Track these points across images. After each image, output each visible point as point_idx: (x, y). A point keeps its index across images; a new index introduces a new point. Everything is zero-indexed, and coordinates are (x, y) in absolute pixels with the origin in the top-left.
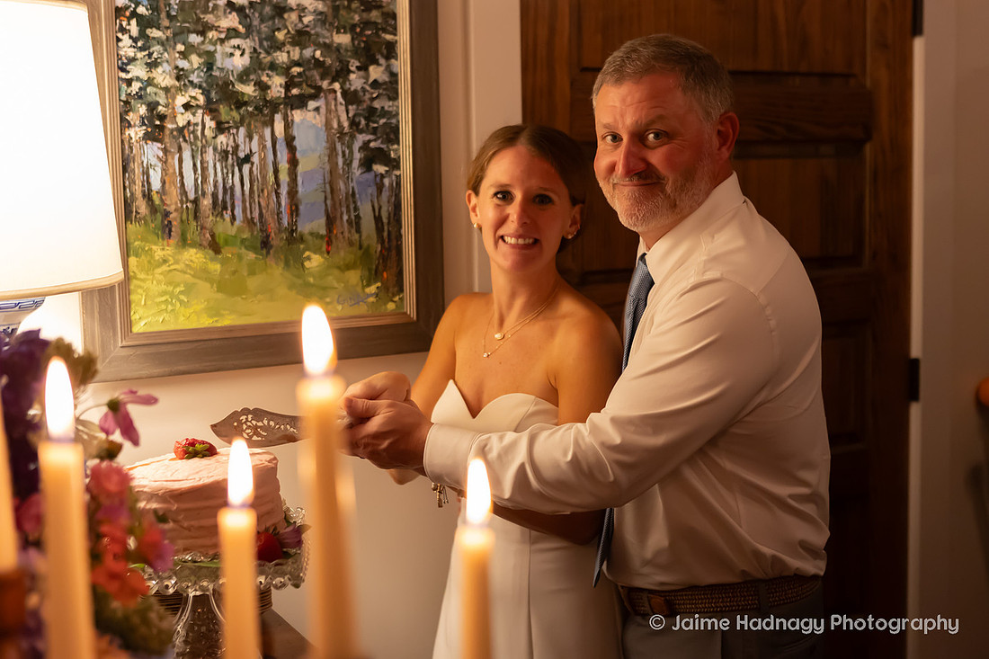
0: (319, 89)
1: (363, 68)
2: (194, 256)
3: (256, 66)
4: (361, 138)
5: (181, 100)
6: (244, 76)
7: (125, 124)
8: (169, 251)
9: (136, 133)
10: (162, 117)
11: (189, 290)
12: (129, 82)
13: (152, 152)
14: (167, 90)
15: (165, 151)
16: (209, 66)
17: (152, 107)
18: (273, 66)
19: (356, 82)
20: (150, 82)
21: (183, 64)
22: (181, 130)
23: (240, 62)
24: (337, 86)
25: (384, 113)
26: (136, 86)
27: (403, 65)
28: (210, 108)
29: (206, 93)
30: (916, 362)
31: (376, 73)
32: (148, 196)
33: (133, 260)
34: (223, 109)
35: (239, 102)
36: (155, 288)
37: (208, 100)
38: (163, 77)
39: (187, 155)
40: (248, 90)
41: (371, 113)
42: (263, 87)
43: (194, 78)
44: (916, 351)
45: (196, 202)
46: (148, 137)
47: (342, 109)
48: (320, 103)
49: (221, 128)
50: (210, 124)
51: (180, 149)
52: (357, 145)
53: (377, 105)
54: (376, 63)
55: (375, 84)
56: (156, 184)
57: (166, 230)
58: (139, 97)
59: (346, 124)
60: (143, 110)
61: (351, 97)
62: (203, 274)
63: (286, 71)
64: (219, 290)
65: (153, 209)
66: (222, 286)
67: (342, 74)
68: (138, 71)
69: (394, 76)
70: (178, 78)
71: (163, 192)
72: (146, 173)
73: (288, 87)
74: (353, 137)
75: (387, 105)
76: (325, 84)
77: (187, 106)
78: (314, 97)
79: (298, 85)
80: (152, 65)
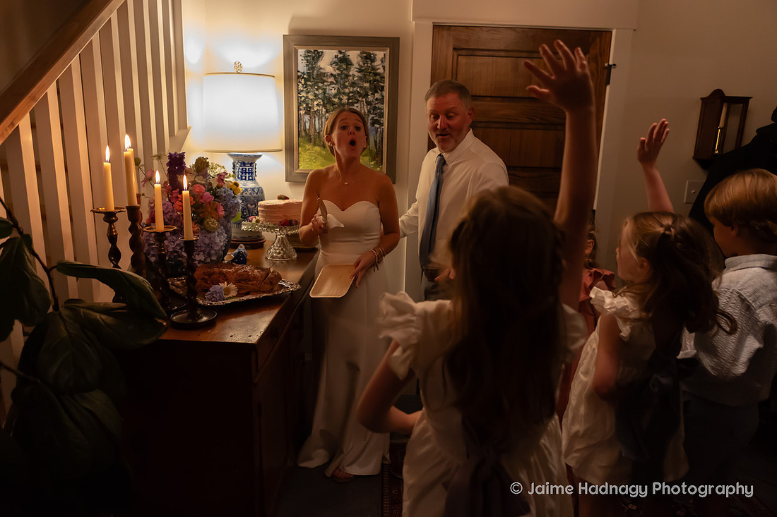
0: (358, 100)
1: (373, 94)
2: (317, 148)
3: (339, 93)
4: (371, 116)
5: (316, 103)
6: (335, 96)
7: (299, 109)
8: (310, 147)
9: (302, 112)
10: (310, 108)
11: (316, 158)
12: (301, 97)
13: (307, 118)
14: (311, 100)
15: (310, 117)
16: (325, 93)
17: (307, 104)
18: (344, 93)
19: (370, 98)
20: (307, 97)
21: (317, 92)
22: (315, 112)
23: (334, 92)
24: (364, 99)
25: (379, 108)
26: (303, 98)
27: (386, 93)
28: (324, 105)
29: (323, 101)
30: (594, 211)
31: (377, 96)
32: (305, 130)
33: (300, 148)
34: (328, 106)
35: (334, 104)
36: (306, 157)
37: (324, 103)
38: (311, 96)
39: (317, 119)
40: (336, 100)
41: (375, 108)
42: (340, 99)
43: (320, 96)
44: (595, 208)
45: (319, 133)
46: (305, 113)
47: (365, 107)
48: (358, 105)
49: (327, 111)
50: (324, 110)
51: (315, 117)
52: (370, 118)
53: (377, 106)
54: (377, 92)
55: (377, 99)
56: (308, 127)
57: (310, 141)
58: (304, 101)
59: (366, 112)
60: (304, 105)
61: (368, 103)
62: (320, 154)
63: (348, 94)
64: (325, 159)
65: (306, 134)
66: (325, 158)
67: (366, 95)
68: (303, 94)
69: (383, 96)
70: (315, 96)
71: (309, 129)
72: (305, 124)
73: (348, 99)
74: (368, 116)
75: (380, 106)
76: (360, 99)
77: (317, 105)
78: (357, 103)
79: (351, 99)
80: (308, 93)
